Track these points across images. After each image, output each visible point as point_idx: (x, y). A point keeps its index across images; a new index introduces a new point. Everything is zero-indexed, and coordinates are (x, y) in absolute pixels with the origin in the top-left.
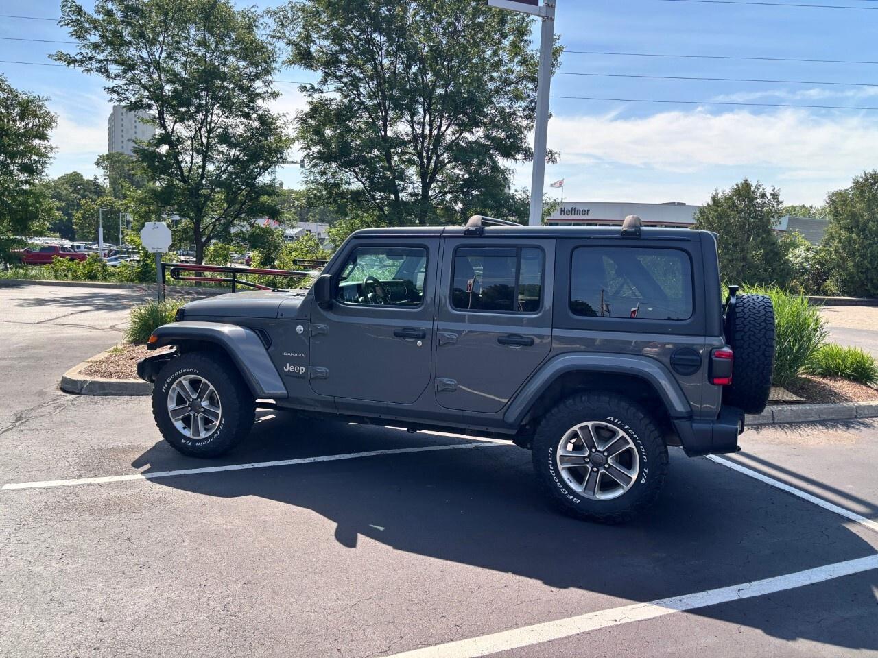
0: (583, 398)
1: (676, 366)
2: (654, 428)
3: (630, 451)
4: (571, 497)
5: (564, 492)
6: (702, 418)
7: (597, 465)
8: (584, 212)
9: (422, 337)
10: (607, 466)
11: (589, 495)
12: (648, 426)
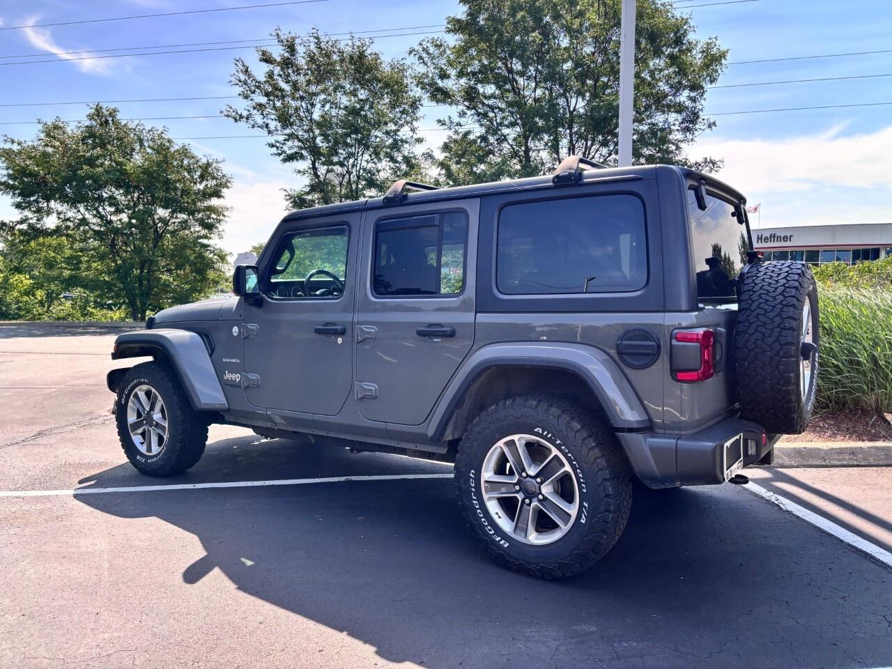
0: (507, 403)
1: (624, 356)
2: (594, 444)
3: (566, 476)
4: (498, 539)
5: (490, 530)
6: (667, 432)
7: (530, 495)
8: (785, 239)
9: (342, 333)
10: (540, 497)
11: (519, 537)
12: (586, 442)
